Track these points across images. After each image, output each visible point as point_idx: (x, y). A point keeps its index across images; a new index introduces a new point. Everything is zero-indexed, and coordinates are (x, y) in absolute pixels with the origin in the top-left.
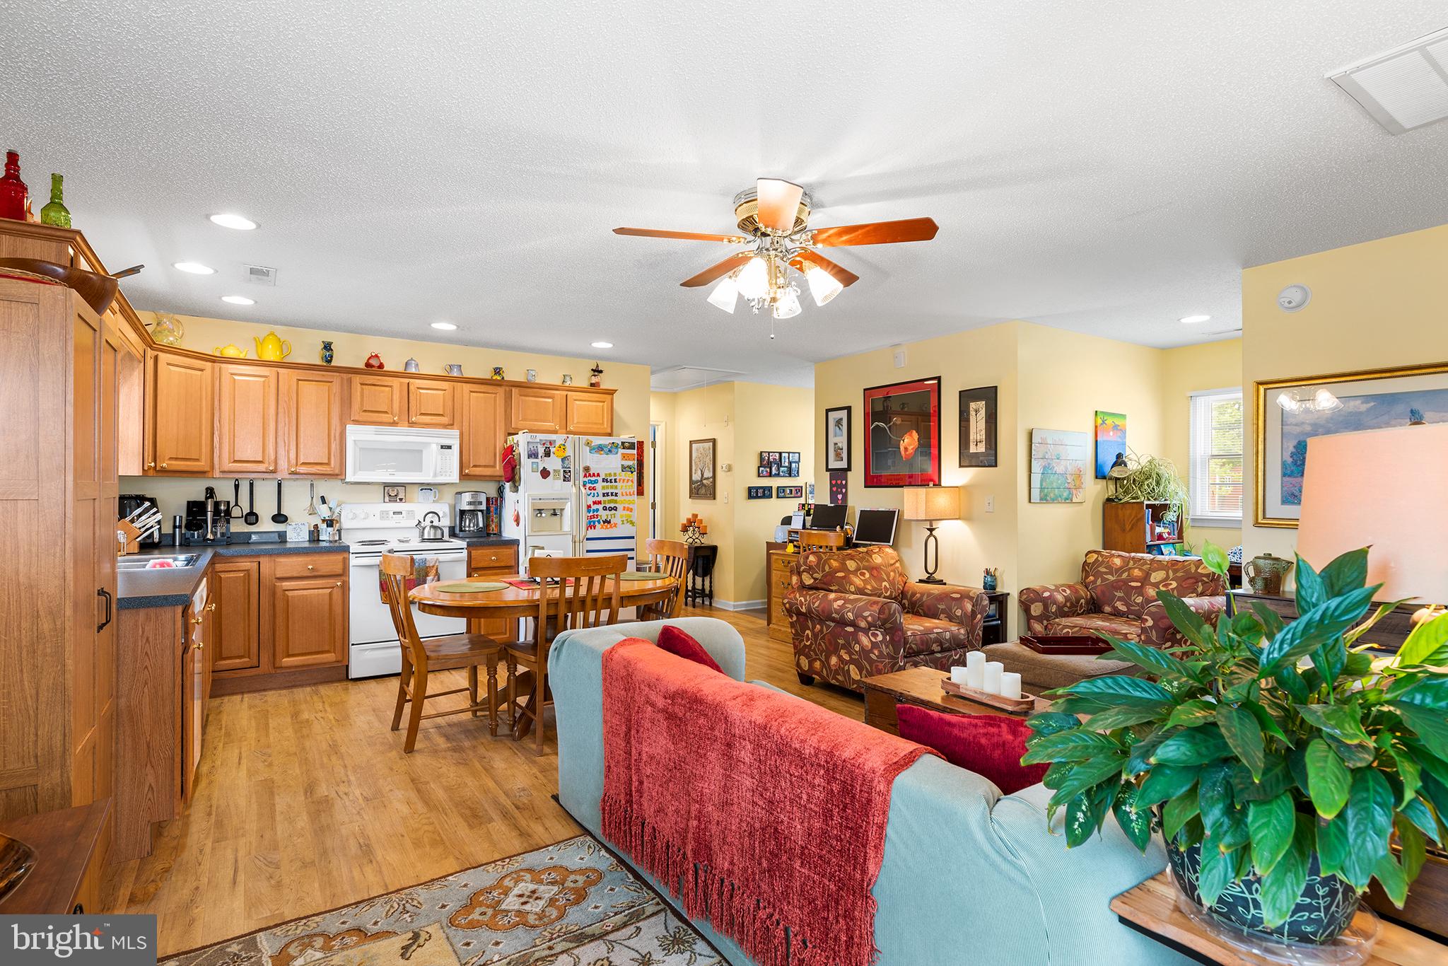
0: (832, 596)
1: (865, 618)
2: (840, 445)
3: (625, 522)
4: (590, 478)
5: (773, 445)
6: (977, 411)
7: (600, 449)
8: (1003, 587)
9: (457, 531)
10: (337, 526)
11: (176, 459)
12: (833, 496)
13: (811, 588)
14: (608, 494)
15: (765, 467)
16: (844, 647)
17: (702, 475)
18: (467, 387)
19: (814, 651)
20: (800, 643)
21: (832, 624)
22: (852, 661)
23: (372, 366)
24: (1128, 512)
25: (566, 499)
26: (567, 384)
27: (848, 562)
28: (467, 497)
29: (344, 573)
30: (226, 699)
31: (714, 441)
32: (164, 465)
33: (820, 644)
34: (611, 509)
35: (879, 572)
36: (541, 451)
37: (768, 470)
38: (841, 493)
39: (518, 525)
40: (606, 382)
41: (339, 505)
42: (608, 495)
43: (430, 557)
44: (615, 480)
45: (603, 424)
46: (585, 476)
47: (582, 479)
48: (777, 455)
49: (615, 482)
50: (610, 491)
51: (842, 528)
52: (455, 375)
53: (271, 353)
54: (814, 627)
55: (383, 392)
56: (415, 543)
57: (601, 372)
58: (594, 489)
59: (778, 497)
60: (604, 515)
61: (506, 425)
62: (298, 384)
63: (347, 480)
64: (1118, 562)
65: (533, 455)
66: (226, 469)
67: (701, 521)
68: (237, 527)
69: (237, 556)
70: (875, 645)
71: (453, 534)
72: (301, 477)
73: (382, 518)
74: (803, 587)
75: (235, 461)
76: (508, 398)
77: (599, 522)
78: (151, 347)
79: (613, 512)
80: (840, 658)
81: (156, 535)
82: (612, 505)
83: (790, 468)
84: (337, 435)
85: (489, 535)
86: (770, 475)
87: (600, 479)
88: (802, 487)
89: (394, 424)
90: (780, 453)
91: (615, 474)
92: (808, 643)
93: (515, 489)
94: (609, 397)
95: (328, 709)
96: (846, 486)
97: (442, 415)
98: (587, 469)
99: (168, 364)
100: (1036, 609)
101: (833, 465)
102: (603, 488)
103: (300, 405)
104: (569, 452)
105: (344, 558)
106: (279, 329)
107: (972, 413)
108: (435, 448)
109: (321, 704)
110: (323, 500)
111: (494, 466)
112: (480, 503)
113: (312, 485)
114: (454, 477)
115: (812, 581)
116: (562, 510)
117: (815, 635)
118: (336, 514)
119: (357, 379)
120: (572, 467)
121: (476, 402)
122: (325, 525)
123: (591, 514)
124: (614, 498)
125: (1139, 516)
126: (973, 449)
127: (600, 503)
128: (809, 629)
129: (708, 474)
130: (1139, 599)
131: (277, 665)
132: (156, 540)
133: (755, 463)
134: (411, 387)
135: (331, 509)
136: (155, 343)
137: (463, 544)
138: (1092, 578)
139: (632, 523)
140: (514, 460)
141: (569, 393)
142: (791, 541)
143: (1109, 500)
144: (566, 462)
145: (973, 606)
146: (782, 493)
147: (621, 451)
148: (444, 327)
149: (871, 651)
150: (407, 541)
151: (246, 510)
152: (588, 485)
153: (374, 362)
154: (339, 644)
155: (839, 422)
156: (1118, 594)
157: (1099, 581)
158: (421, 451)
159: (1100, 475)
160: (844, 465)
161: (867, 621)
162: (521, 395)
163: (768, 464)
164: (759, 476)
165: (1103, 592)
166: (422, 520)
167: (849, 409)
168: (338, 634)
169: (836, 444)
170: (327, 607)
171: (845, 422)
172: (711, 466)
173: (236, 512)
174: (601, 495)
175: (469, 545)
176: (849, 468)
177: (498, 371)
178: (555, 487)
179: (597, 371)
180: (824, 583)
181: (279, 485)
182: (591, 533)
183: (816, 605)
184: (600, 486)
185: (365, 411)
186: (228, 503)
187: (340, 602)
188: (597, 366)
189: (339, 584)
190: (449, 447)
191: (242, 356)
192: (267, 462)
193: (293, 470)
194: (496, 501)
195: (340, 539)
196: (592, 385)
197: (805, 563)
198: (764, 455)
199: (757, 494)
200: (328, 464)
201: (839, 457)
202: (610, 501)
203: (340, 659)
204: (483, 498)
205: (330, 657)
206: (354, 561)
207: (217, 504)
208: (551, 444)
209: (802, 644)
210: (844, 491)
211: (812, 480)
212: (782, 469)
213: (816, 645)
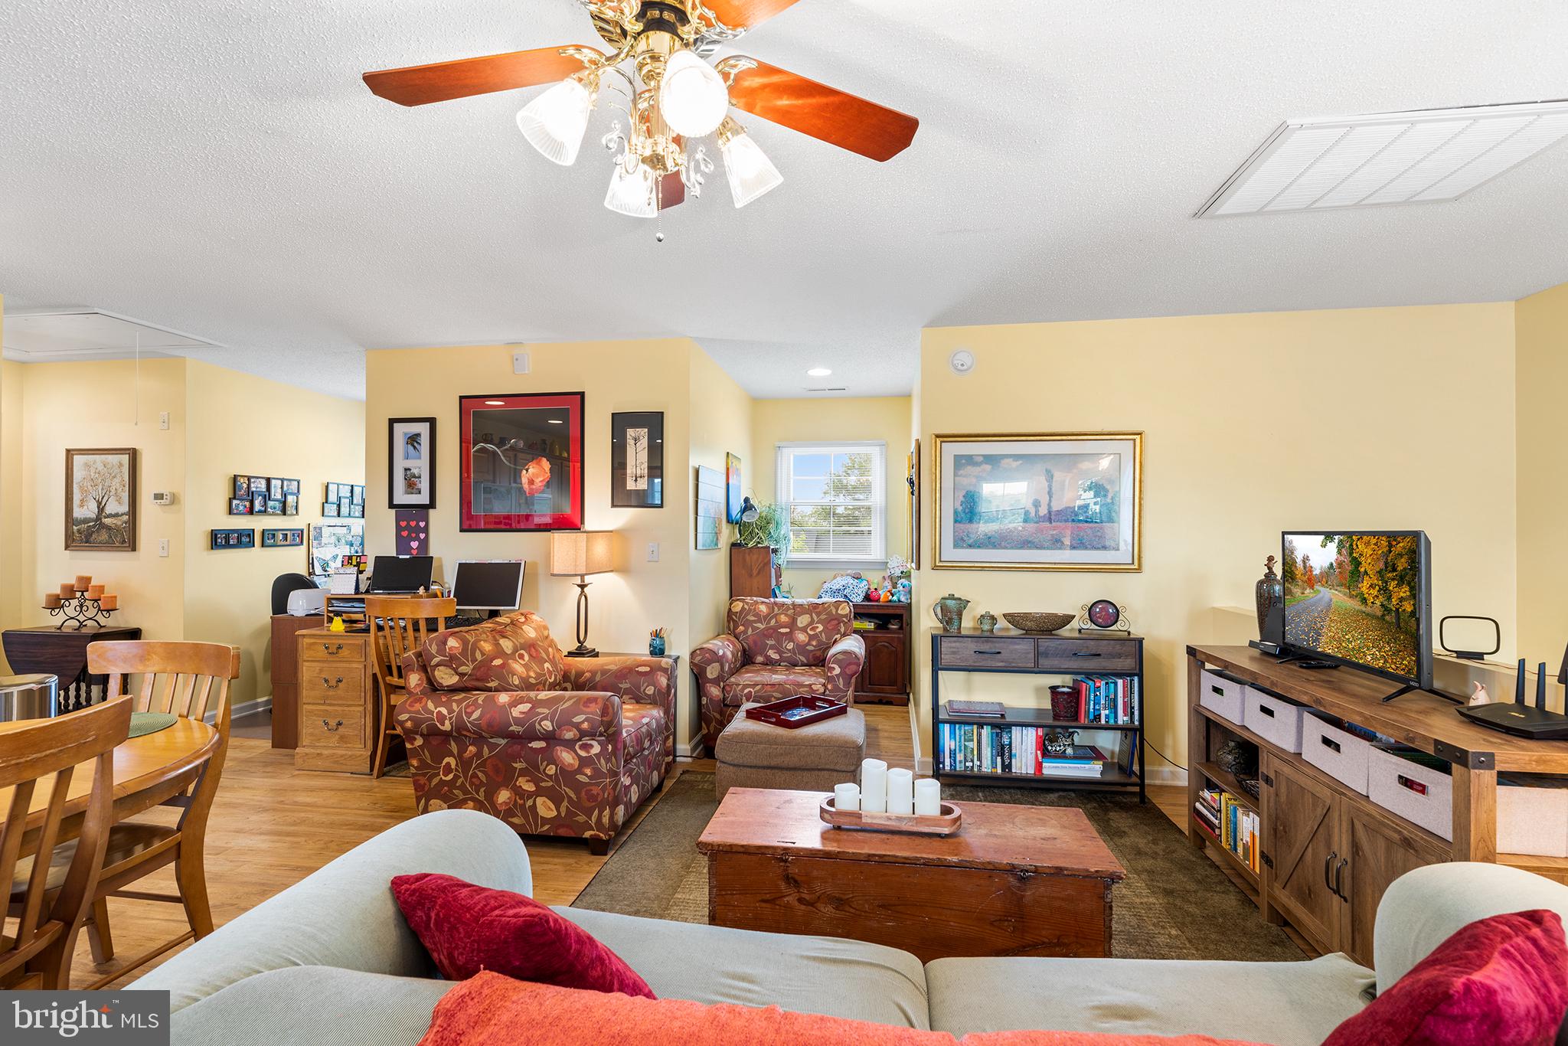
0: (503, 698)
1: (577, 726)
2: (416, 471)
5: (256, 466)
6: (636, 440)
8: (670, 648)
12: (402, 543)
13: (453, 690)
15: (242, 500)
16: (523, 773)
17: (101, 509)
19: (462, 788)
20: (430, 780)
21: (503, 742)
22: (540, 792)
24: (755, 557)
31: (133, 454)
33: (475, 775)
35: (537, 651)
37: (248, 504)
38: (417, 538)
48: (264, 482)
51: (427, 589)
54: (462, 749)
59: (263, 546)
64: (763, 608)
67: (101, 589)
70: (584, 762)
74: (433, 688)
80: (518, 792)
83: (284, 503)
86: (251, 512)
88: (302, 531)
90: (268, 480)
92: (451, 776)
96: (426, 530)
100: (712, 672)
101: (401, 498)
107: (630, 442)
115: (455, 679)
117: (464, 764)
125: (766, 561)
126: (630, 485)
128: (451, 754)
129: (117, 506)
130: (790, 646)
133: (223, 492)
138: (741, 628)
142: (338, 614)
143: (733, 545)
145: (668, 680)
146: (269, 538)
149: (579, 771)
155: (413, 440)
156: (770, 642)
157: (750, 631)
159: (729, 520)
160: (423, 499)
161: (579, 730)
163: (246, 496)
164: (230, 512)
165: (755, 643)
167: (432, 422)
169: (406, 470)
171: (425, 440)
172: (125, 495)
176: (432, 504)
180: (477, 680)
183: (475, 715)
197: (441, 651)
198: (242, 480)
199: (227, 541)
201: (411, 486)
209: (435, 781)
210: (422, 536)
211: (317, 520)
212: (270, 504)
213: (466, 778)
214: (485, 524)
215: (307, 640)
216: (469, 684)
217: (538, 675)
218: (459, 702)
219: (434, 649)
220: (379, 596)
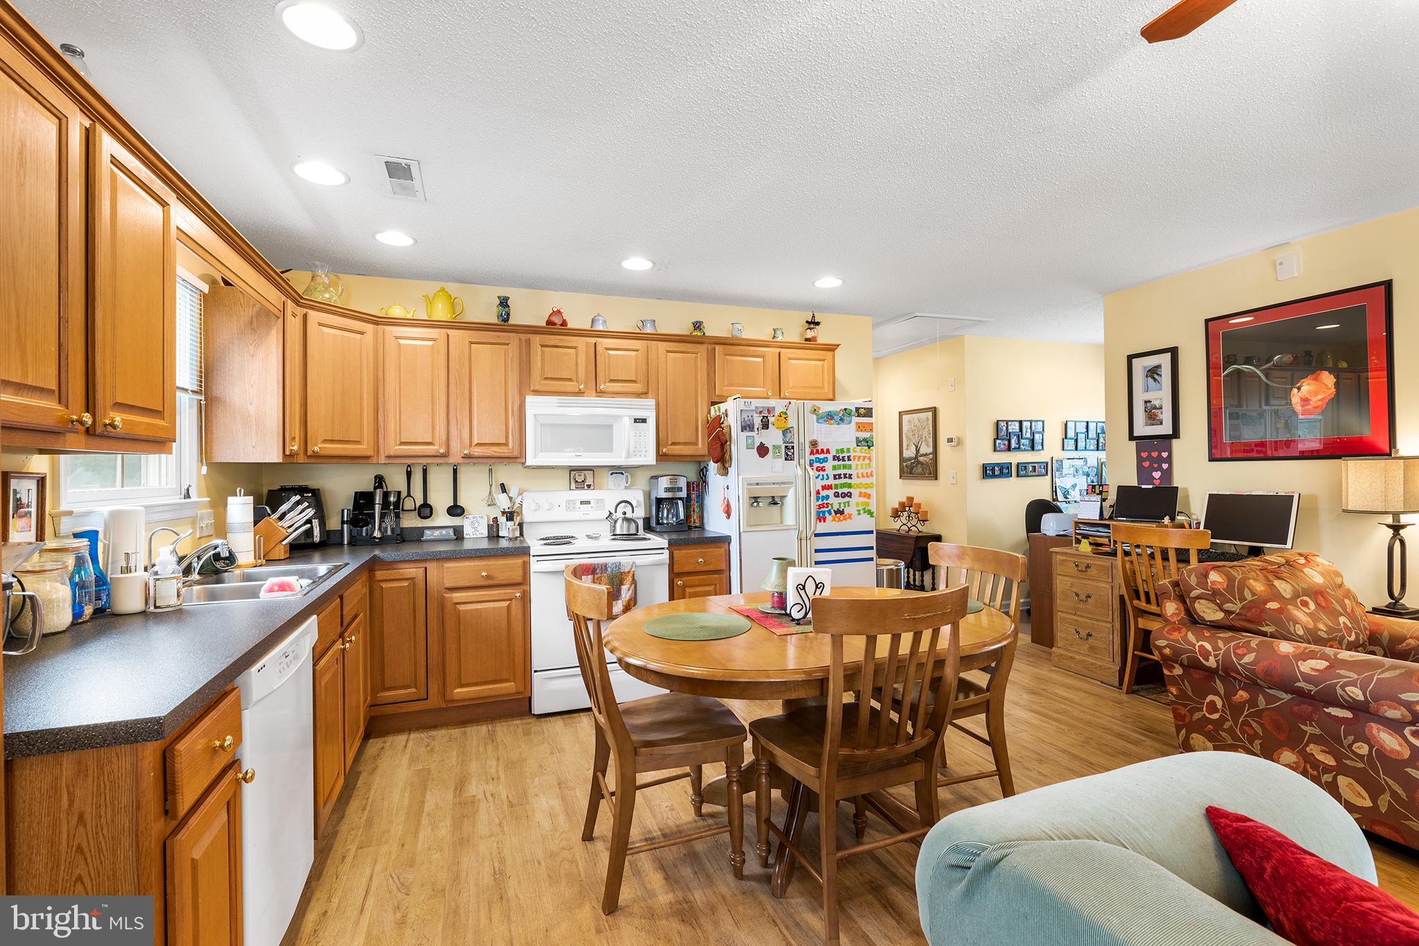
0: (1285, 647)
1: (1408, 705)
2: (1157, 403)
3: (862, 512)
4: (817, 456)
5: (1011, 412)
7: (829, 417)
9: (653, 523)
10: (517, 520)
11: (332, 441)
12: (1143, 473)
13: (1216, 626)
14: (840, 475)
15: (1002, 440)
16: (1316, 739)
17: (918, 451)
18: (662, 346)
20: (1192, 712)
21: (1286, 697)
22: (1342, 769)
23: (554, 324)
25: (788, 483)
26: (780, 338)
27: (1277, 583)
28: (664, 483)
29: (523, 582)
30: (390, 739)
31: (934, 411)
32: (316, 449)
33: (1247, 723)
34: (844, 495)
35: (1327, 600)
36: (757, 421)
37: (1006, 442)
38: (1160, 469)
39: (728, 517)
40: (823, 335)
41: (520, 494)
42: (840, 478)
43: (625, 560)
44: (849, 457)
45: (823, 387)
46: (812, 453)
47: (808, 457)
48: (1017, 424)
49: (849, 460)
50: (842, 472)
51: (1172, 519)
52: (649, 332)
53: (441, 312)
54: (1230, 692)
55: (566, 354)
56: (606, 543)
57: (818, 324)
58: (823, 469)
59: (1018, 476)
60: (835, 503)
61: (709, 392)
62: (470, 347)
63: (527, 464)
65: (747, 427)
66: (392, 453)
67: (919, 505)
68: (410, 521)
69: (401, 562)
71: (648, 528)
72: (476, 461)
73: (568, 509)
74: (1193, 620)
75: (402, 443)
76: (711, 357)
77: (829, 512)
78: (297, 303)
79: (847, 499)
80: (1309, 758)
81: (317, 532)
82: (846, 490)
83: (1033, 441)
84: (516, 408)
85: (690, 528)
86: (1009, 449)
87: (830, 457)
88: (1047, 463)
89: (580, 393)
90: (1021, 422)
91: (848, 450)
92: (1216, 716)
93: (725, 471)
94: (829, 354)
95: (502, 775)
96: (1169, 460)
97: (634, 381)
98: (814, 444)
99: (320, 324)
101: (1141, 429)
102: (834, 468)
103: (474, 374)
104: (792, 422)
105: (524, 561)
106: (452, 288)
108: (627, 422)
109: (494, 763)
110: (503, 489)
111: (696, 444)
112: (680, 489)
113: (491, 470)
114: (650, 458)
115: (1220, 615)
116: (783, 497)
117: (1234, 707)
118: (517, 505)
119: (536, 340)
120: (796, 441)
121: (671, 362)
122: (505, 518)
123: (820, 502)
124: (847, 480)
127: (830, 487)
128: (1217, 693)
129: (926, 449)
131: (448, 698)
132: (317, 539)
133: (990, 434)
134: (599, 348)
135: (511, 498)
136: (302, 298)
137: (662, 542)
139: (871, 514)
140: (724, 435)
141: (783, 350)
142: (1085, 537)
144: (789, 435)
146: (1023, 470)
147: (855, 420)
148: (637, 265)
149: (1411, 763)
150: (596, 538)
151: (420, 501)
152: (816, 465)
153: (556, 320)
154: (520, 670)
155: (1153, 372)
158: (610, 427)
160: (1167, 429)
161: (1412, 711)
162: (725, 355)
163: (1005, 437)
164: (995, 450)
166: (613, 512)
167: (1174, 351)
168: (519, 659)
169: (1147, 402)
170: (504, 624)
171: (1166, 372)
172: (931, 440)
173: (408, 504)
174: (831, 477)
175: (670, 544)
176: (1176, 434)
177: (698, 326)
178: (774, 469)
179: (813, 323)
180: (1247, 620)
181: (455, 471)
182: (822, 527)
183: (1249, 658)
184: (829, 465)
185: (546, 379)
186: (399, 493)
187: (520, 617)
188: (813, 317)
189: (518, 595)
190: (644, 421)
191: (409, 316)
192: (437, 442)
193: (466, 452)
194: (698, 486)
195: (522, 534)
196: (807, 340)
198: (1002, 424)
199: (994, 472)
200: (506, 444)
201: (1152, 416)
202: (843, 486)
203: (521, 689)
204: (682, 483)
205: (508, 687)
206: (535, 566)
207: (386, 495)
208: (769, 411)
209: (1197, 716)
210: (1165, 466)
211: (1058, 454)
212: (1023, 441)
213: (1236, 723)
214: (1232, 452)
215: (1059, 557)
216: (1238, 624)
217: (1330, 630)
218: (1226, 641)
219: (1193, 581)
220: (1122, 523)
